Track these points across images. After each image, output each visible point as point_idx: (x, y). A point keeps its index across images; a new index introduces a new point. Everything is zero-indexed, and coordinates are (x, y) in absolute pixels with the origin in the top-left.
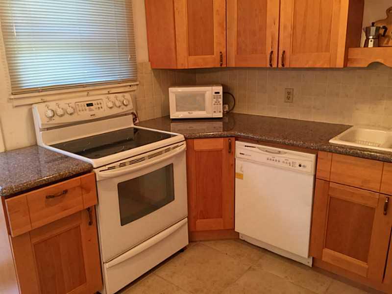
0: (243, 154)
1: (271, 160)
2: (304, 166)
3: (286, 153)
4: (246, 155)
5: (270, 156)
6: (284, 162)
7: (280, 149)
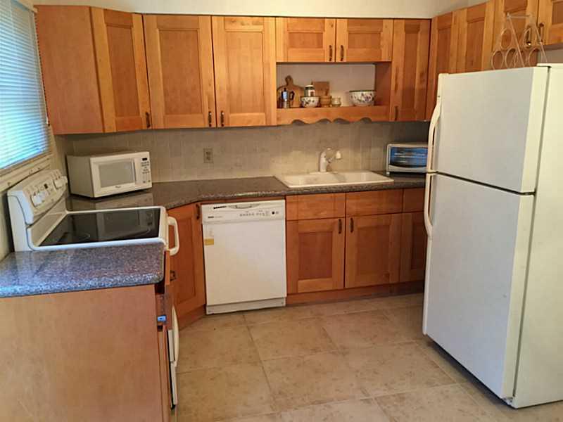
0: (212, 217)
1: (244, 215)
2: (277, 213)
3: (258, 205)
4: (216, 217)
5: (243, 211)
6: (257, 214)
7: (252, 203)
